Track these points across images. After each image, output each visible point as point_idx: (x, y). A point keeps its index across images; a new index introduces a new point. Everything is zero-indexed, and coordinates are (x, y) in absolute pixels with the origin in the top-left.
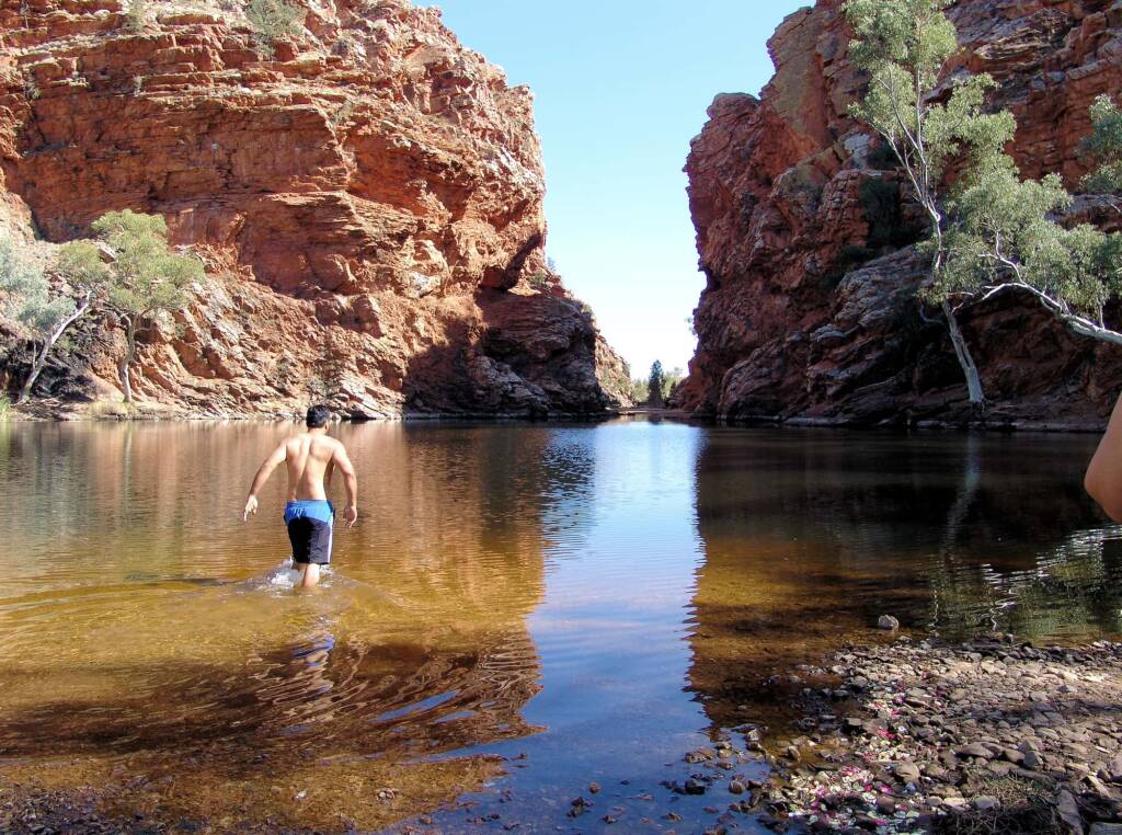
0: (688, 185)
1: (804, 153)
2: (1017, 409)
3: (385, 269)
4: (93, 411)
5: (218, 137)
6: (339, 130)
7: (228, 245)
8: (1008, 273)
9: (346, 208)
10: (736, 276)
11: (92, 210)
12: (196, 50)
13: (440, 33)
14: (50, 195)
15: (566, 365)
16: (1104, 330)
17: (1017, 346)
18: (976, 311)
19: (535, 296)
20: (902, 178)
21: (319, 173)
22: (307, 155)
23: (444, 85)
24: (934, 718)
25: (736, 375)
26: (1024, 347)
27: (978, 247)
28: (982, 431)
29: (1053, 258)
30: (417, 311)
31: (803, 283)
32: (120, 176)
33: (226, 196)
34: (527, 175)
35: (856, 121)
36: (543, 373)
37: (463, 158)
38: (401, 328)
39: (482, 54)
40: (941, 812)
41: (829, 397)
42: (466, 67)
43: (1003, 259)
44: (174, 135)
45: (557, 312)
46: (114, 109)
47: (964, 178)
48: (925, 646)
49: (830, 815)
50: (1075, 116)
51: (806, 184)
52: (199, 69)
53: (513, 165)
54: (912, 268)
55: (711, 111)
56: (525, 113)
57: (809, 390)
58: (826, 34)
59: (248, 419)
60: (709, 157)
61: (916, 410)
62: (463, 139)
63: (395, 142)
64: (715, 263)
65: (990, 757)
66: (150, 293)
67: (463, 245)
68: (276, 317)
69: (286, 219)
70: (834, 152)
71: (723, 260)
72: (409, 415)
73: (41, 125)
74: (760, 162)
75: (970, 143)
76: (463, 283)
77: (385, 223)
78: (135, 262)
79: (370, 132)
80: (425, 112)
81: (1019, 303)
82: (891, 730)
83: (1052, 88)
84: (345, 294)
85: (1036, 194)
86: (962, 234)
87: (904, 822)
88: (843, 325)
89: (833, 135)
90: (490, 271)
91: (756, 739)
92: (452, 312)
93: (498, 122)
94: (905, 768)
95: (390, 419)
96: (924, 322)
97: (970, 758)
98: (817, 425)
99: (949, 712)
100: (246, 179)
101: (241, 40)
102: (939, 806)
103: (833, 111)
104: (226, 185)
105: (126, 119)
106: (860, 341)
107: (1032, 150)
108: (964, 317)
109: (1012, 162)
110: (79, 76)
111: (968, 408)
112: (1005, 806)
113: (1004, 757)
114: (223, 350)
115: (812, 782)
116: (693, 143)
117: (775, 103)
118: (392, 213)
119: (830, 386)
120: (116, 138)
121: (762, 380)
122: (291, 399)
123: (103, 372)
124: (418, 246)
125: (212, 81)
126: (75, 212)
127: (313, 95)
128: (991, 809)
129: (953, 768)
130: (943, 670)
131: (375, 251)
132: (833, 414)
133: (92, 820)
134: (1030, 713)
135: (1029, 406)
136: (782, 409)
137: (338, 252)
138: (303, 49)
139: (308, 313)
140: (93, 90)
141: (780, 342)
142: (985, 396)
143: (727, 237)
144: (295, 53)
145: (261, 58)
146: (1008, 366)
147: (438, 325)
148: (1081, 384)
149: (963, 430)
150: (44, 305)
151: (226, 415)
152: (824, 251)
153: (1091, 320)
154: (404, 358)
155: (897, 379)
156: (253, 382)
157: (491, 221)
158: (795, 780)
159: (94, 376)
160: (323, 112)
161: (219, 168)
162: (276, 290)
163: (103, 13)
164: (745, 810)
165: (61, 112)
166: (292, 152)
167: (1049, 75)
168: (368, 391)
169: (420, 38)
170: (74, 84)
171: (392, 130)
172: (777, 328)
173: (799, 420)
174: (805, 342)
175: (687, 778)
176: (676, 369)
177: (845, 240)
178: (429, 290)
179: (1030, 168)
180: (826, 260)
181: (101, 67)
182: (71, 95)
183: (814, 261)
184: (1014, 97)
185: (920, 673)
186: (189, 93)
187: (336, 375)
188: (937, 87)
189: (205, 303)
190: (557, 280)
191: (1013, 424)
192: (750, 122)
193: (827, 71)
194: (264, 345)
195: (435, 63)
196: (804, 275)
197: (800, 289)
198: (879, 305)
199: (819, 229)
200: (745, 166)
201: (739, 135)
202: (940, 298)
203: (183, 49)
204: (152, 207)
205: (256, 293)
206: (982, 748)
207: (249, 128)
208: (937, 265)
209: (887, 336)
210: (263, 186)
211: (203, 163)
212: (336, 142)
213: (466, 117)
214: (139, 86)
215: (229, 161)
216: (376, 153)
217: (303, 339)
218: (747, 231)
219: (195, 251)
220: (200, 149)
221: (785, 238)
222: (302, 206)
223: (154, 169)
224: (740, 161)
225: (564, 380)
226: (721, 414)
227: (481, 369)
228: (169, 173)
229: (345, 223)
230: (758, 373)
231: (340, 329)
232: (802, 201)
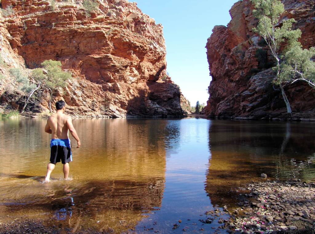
0: (207, 51)
1: (239, 42)
2: (301, 115)
3: (121, 76)
4: (41, 115)
5: (75, 39)
6: (109, 37)
7: (78, 69)
8: (299, 76)
9: (111, 59)
10: (220, 77)
11: (41, 60)
12: (69, 15)
13: (137, 10)
14: (30, 56)
15: (172, 102)
17: (301, 97)
18: (290, 87)
19: (164, 83)
20: (268, 49)
21: (103, 49)
22: (100, 44)
23: (138, 24)
24: (277, 203)
25: (220, 105)
26: (304, 97)
27: (290, 68)
28: (291, 121)
29: (312, 71)
30: (130, 87)
31: (239, 79)
32: (49, 51)
33: (77, 56)
34: (161, 49)
35: (255, 33)
36: (166, 105)
37: (143, 44)
38: (126, 92)
39: (148, 15)
40: (279, 230)
41: (247, 111)
42: (144, 19)
43: (297, 72)
44: (63, 39)
45: (170, 87)
46: (47, 32)
47: (286, 48)
48: (275, 182)
49: (247, 230)
51: (240, 51)
52: (70, 21)
53: (157, 46)
54: (271, 75)
55: (213, 31)
56: (160, 32)
57: (241, 109)
58: (246, 8)
59: (83, 117)
60: (213, 44)
61: (272, 115)
62: (143, 39)
63: (124, 40)
64: (214, 73)
65: (294, 214)
66: (57, 83)
67: (143, 69)
68: (91, 89)
69: (94, 62)
70: (248, 42)
71: (217, 73)
72: (128, 116)
73: (27, 36)
74: (227, 45)
75: (288, 38)
76: (143, 79)
77: (121, 63)
78: (53, 74)
79: (117, 37)
80: (133, 32)
81: (302, 84)
82: (265, 206)
83: (312, 22)
84: (110, 83)
85: (307, 53)
86: (286, 65)
87: (269, 233)
88: (251, 91)
89: (248, 37)
90: (151, 76)
91: (226, 208)
92: (140, 88)
93: (153, 34)
94: (269, 217)
95: (123, 117)
96: (274, 90)
97: (288, 215)
98: (243, 119)
99: (282, 201)
100: (83, 51)
101: (82, 12)
102: (279, 228)
103: (248, 30)
104: (77, 53)
105: (50, 35)
106: (256, 95)
107: (306, 40)
108: (286, 89)
109: (300, 44)
110: (38, 23)
111: (287, 114)
112: (298, 229)
113: (298, 215)
114: (77, 98)
115: (242, 221)
116: (208, 40)
117: (232, 28)
118: (124, 60)
119: (247, 108)
120: (47, 40)
121: (228, 106)
122: (95, 112)
123: (44, 105)
124: (131, 69)
125: (73, 24)
126: (36, 61)
127: (101, 27)
128: (294, 229)
129: (283, 217)
130: (280, 189)
131: (119, 71)
132: (248, 116)
133: (41, 227)
134: (306, 202)
135: (305, 114)
136: (233, 115)
137: (109, 71)
138: (98, 14)
139: (100, 88)
140: (41, 27)
141: (232, 96)
142: (292, 111)
143: (218, 66)
144: (96, 16)
145: (87, 17)
146: (299, 102)
147: (136, 91)
149: (286, 121)
150: (28, 86)
151: (78, 116)
152: (246, 70)
154: (127, 100)
155: (266, 106)
156: (85, 107)
157: (151, 62)
158: (237, 220)
159: (42, 106)
160: (104, 32)
161: (76, 48)
162: (91, 81)
163: (44, 6)
164: (223, 228)
165: (33, 33)
166: (96, 43)
167: (312, 18)
168: (117, 109)
169: (131, 11)
170: (36, 25)
171: (123, 37)
172: (232, 92)
173: (238, 118)
174: (240, 96)
175: (206, 219)
176: (203, 103)
177: (251, 67)
178: (134, 81)
179: (306, 45)
180: (246, 73)
181: (43, 21)
182: (35, 28)
183: (242, 73)
184: (301, 25)
185: (273, 190)
186: (67, 27)
187: (108, 105)
188: (279, 22)
189: (72, 85)
190: (170, 78)
191: (300, 119)
192: (224, 34)
193: (246, 19)
194: (88, 97)
195: (135, 18)
196: (239, 77)
197: (238, 81)
198: (261, 85)
199: (244, 64)
200: (223, 46)
201: (221, 37)
202: (279, 83)
203: (66, 15)
204: (57, 59)
205: (86, 83)
206: (291, 212)
207: (84, 37)
208: (278, 74)
209: (263, 94)
210: (87, 53)
211: (71, 46)
212: (108, 40)
213: (144, 33)
214: (54, 26)
215: (78, 46)
216: (119, 43)
217: (99, 95)
218: (223, 64)
219: (69, 71)
220: (70, 43)
221: (234, 66)
222: (98, 58)
223: (58, 48)
224: (221, 44)
225: (172, 106)
226: (216, 116)
227: (148, 103)
228: (62, 49)
229: (110, 63)
230: (227, 104)
231: (109, 92)
232: (239, 56)
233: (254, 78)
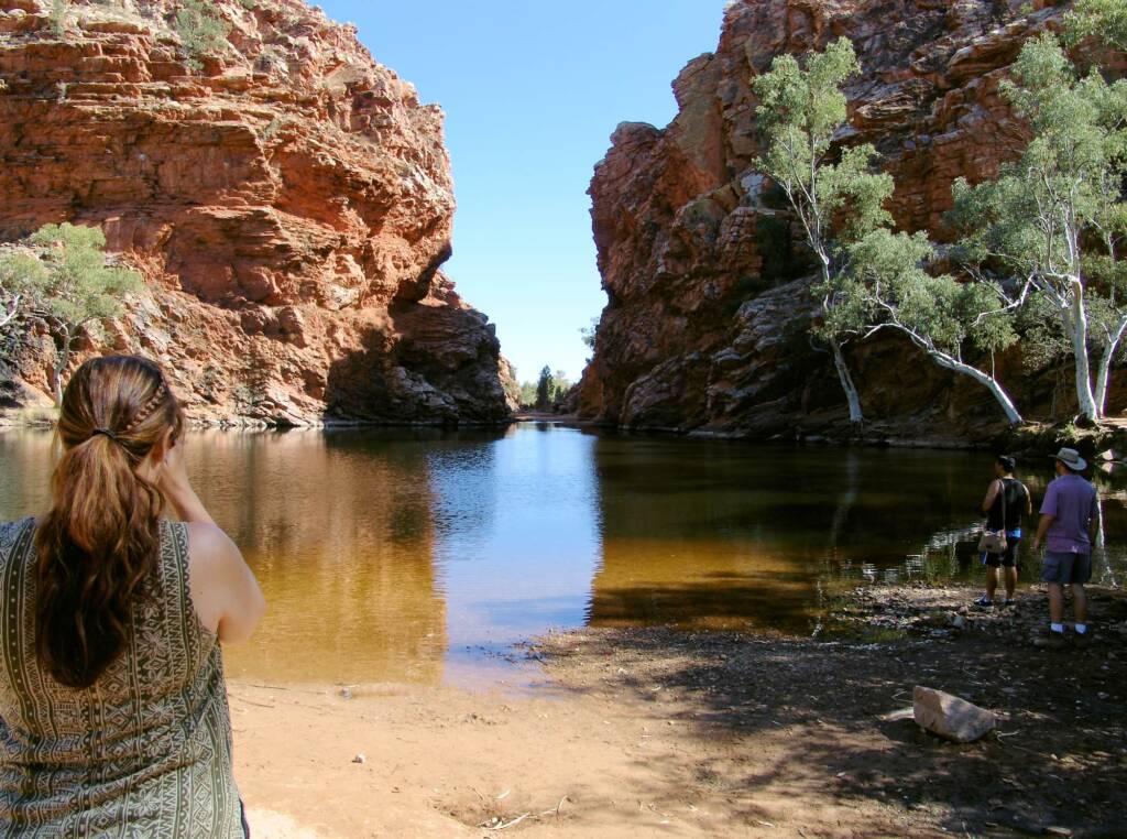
0: (592, 206)
1: (704, 187)
2: (889, 428)
3: (309, 283)
4: (25, 417)
5: (145, 148)
6: (266, 147)
7: (154, 254)
8: (885, 314)
9: (273, 223)
10: (638, 297)
11: (11, 214)
13: (357, 51)
15: (475, 375)
16: (961, 363)
17: (889, 373)
19: (442, 307)
20: (794, 218)
21: (246, 188)
22: (235, 170)
23: (364, 104)
25: (638, 389)
27: (861, 291)
28: (860, 446)
29: (923, 305)
30: (338, 323)
31: (702, 308)
32: (42, 182)
33: (152, 206)
34: (439, 193)
36: (453, 383)
37: (383, 176)
38: (324, 339)
39: (394, 72)
41: (727, 413)
42: (386, 88)
43: (881, 303)
44: (101, 143)
45: (463, 323)
46: (36, 114)
50: (939, 175)
51: (705, 216)
52: (127, 80)
53: (427, 183)
54: (801, 299)
55: (614, 138)
56: (436, 132)
57: (708, 405)
58: (726, 80)
60: (611, 182)
61: (805, 426)
62: (382, 157)
63: (320, 160)
64: (618, 283)
67: (381, 259)
68: (203, 326)
69: (215, 230)
70: (732, 189)
71: (626, 281)
72: (330, 422)
74: (662, 192)
75: (855, 198)
76: (380, 296)
77: (310, 238)
79: (296, 149)
80: (346, 130)
81: (893, 336)
83: (921, 149)
84: (269, 306)
85: (908, 248)
86: (849, 281)
88: (740, 349)
89: (729, 175)
90: (405, 284)
92: (369, 324)
93: (412, 141)
95: (313, 426)
96: (812, 350)
98: (717, 439)
100: (173, 191)
101: (169, 52)
103: (732, 152)
104: (153, 196)
105: (49, 125)
106: (754, 364)
109: (891, 217)
111: (849, 426)
116: (596, 168)
117: (679, 140)
118: (316, 228)
119: (729, 403)
120: (36, 143)
121: (663, 394)
122: (217, 406)
123: (32, 378)
124: (339, 260)
125: (140, 92)
127: (241, 112)
131: (300, 266)
132: (731, 429)
135: (900, 426)
136: (680, 422)
137: (264, 265)
138: (229, 64)
139: (234, 323)
140: (13, 94)
141: (678, 361)
142: (865, 417)
143: (630, 259)
144: (222, 68)
145: (188, 72)
146: (883, 389)
147: (356, 336)
148: (943, 407)
149: (845, 445)
152: (722, 279)
153: (951, 355)
155: (788, 398)
156: (182, 389)
157: (406, 236)
159: (23, 382)
160: (252, 130)
161: (147, 179)
162: (202, 299)
163: (18, 13)
166: (221, 167)
167: (918, 136)
168: (292, 399)
169: (341, 57)
171: (318, 149)
172: (676, 346)
173: (699, 433)
174: (704, 361)
177: (742, 270)
178: (348, 302)
180: (723, 288)
181: (21, 69)
183: (712, 287)
184: (890, 152)
186: (117, 104)
187: (261, 384)
189: (133, 312)
190: (451, 286)
191: (887, 441)
192: (652, 153)
193: (727, 114)
194: (191, 353)
195: (356, 83)
196: (702, 299)
197: (698, 313)
198: (772, 332)
199: (718, 259)
200: (648, 195)
201: (640, 161)
202: (829, 335)
203: (110, 59)
204: (76, 214)
205: (185, 304)
207: (178, 141)
208: (825, 303)
209: (779, 361)
210: (190, 198)
211: (130, 173)
212: (264, 158)
213: (385, 136)
214: (64, 93)
215: (156, 172)
216: (302, 171)
217: (228, 348)
218: (649, 255)
219: (122, 260)
220: (127, 159)
221: (686, 265)
222: (230, 219)
223: (78, 177)
224: (642, 190)
225: (473, 389)
226: (623, 424)
227: (398, 379)
228: (95, 181)
229: (272, 237)
230: (658, 388)
231: (265, 339)
232: (701, 231)
233: (750, 310)
